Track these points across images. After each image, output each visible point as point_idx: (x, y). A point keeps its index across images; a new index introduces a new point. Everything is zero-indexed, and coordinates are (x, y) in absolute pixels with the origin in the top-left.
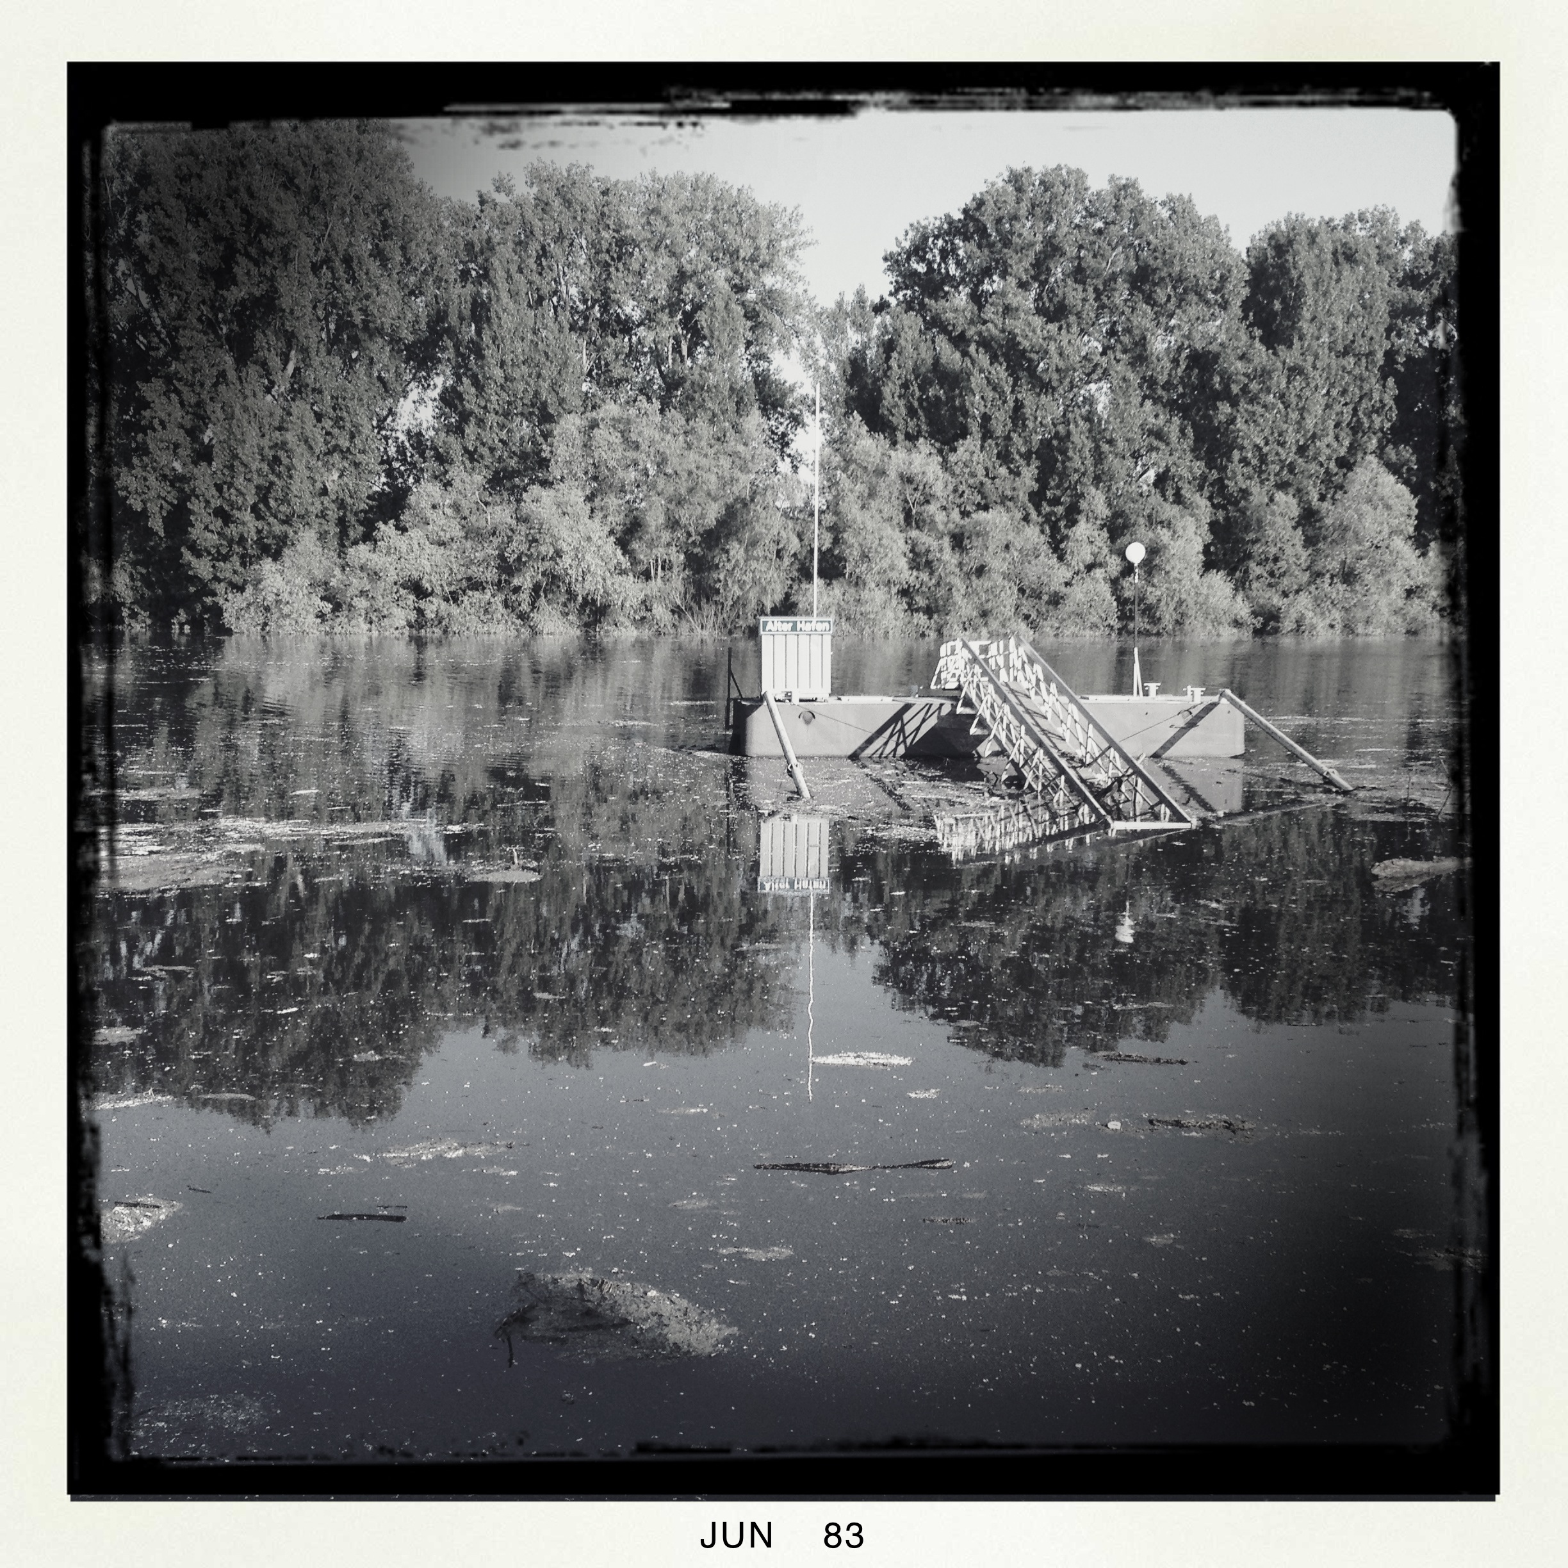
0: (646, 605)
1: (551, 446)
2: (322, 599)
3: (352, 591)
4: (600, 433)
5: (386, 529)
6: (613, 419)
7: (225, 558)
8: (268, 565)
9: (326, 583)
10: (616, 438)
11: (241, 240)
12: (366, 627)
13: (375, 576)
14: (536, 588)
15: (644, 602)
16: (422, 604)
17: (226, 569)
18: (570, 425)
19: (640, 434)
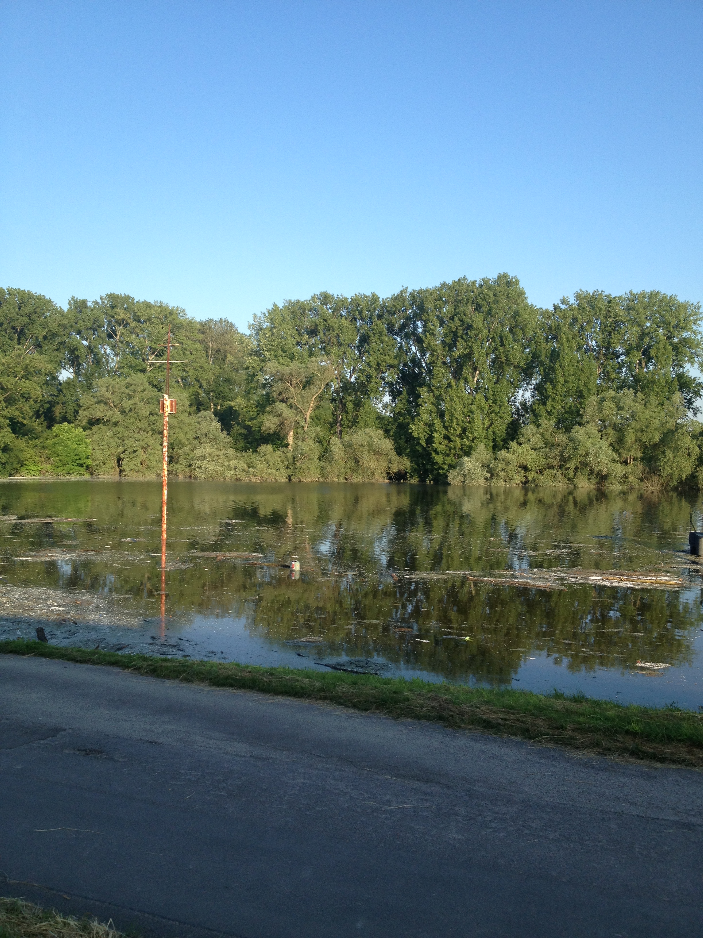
0: (626, 476)
1: (584, 408)
2: (487, 472)
3: (499, 469)
4: (606, 404)
5: (513, 444)
6: (612, 397)
7: (448, 455)
8: (465, 459)
9: (488, 466)
10: (613, 405)
11: (460, 333)
12: (504, 483)
13: (508, 463)
14: (576, 468)
15: (625, 475)
16: (527, 474)
17: (448, 460)
18: (593, 399)
19: (624, 403)
